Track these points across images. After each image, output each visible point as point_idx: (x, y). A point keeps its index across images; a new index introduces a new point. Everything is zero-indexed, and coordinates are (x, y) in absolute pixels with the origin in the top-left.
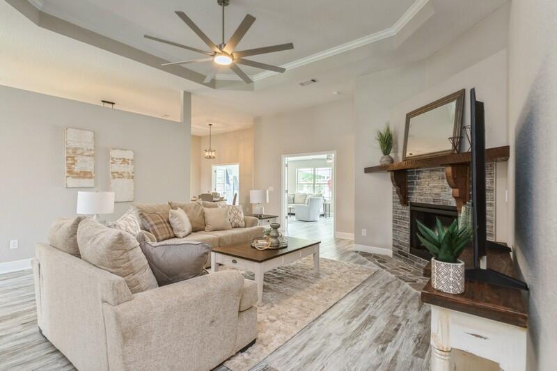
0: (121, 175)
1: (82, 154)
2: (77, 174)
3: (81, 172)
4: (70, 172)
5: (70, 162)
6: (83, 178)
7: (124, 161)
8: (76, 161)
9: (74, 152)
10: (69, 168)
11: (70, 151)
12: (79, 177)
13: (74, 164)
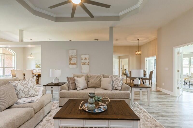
0: (84, 64)
1: (73, 57)
2: (72, 64)
3: (73, 63)
4: (70, 63)
5: (70, 60)
6: (74, 65)
7: (86, 58)
8: (71, 60)
9: (71, 57)
10: (70, 62)
11: (70, 57)
12: (72, 65)
13: (71, 61)
